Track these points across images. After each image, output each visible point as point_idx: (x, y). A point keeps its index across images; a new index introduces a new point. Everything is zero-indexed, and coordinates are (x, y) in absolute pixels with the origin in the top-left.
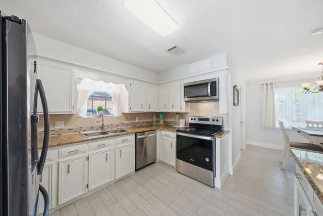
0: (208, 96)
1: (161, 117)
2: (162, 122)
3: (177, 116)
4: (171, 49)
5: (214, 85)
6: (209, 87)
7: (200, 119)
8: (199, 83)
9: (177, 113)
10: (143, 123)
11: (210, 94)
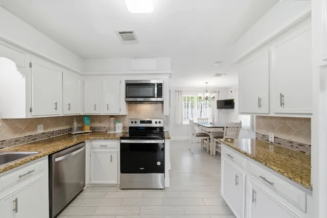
0: (154, 97)
1: (87, 121)
2: (87, 129)
3: (112, 119)
4: (125, 33)
5: (160, 87)
6: (156, 89)
7: (142, 122)
8: (144, 82)
9: (112, 116)
10: (52, 133)
11: (156, 96)
